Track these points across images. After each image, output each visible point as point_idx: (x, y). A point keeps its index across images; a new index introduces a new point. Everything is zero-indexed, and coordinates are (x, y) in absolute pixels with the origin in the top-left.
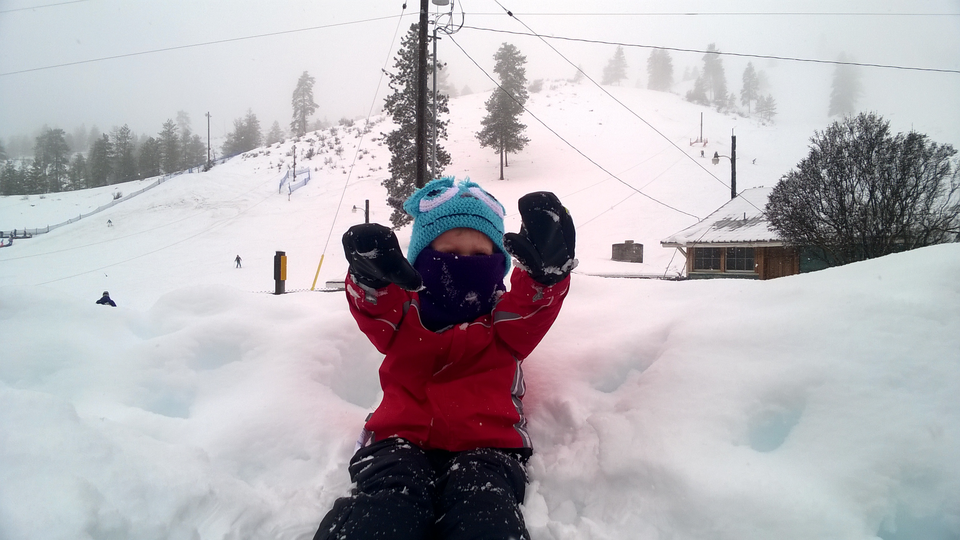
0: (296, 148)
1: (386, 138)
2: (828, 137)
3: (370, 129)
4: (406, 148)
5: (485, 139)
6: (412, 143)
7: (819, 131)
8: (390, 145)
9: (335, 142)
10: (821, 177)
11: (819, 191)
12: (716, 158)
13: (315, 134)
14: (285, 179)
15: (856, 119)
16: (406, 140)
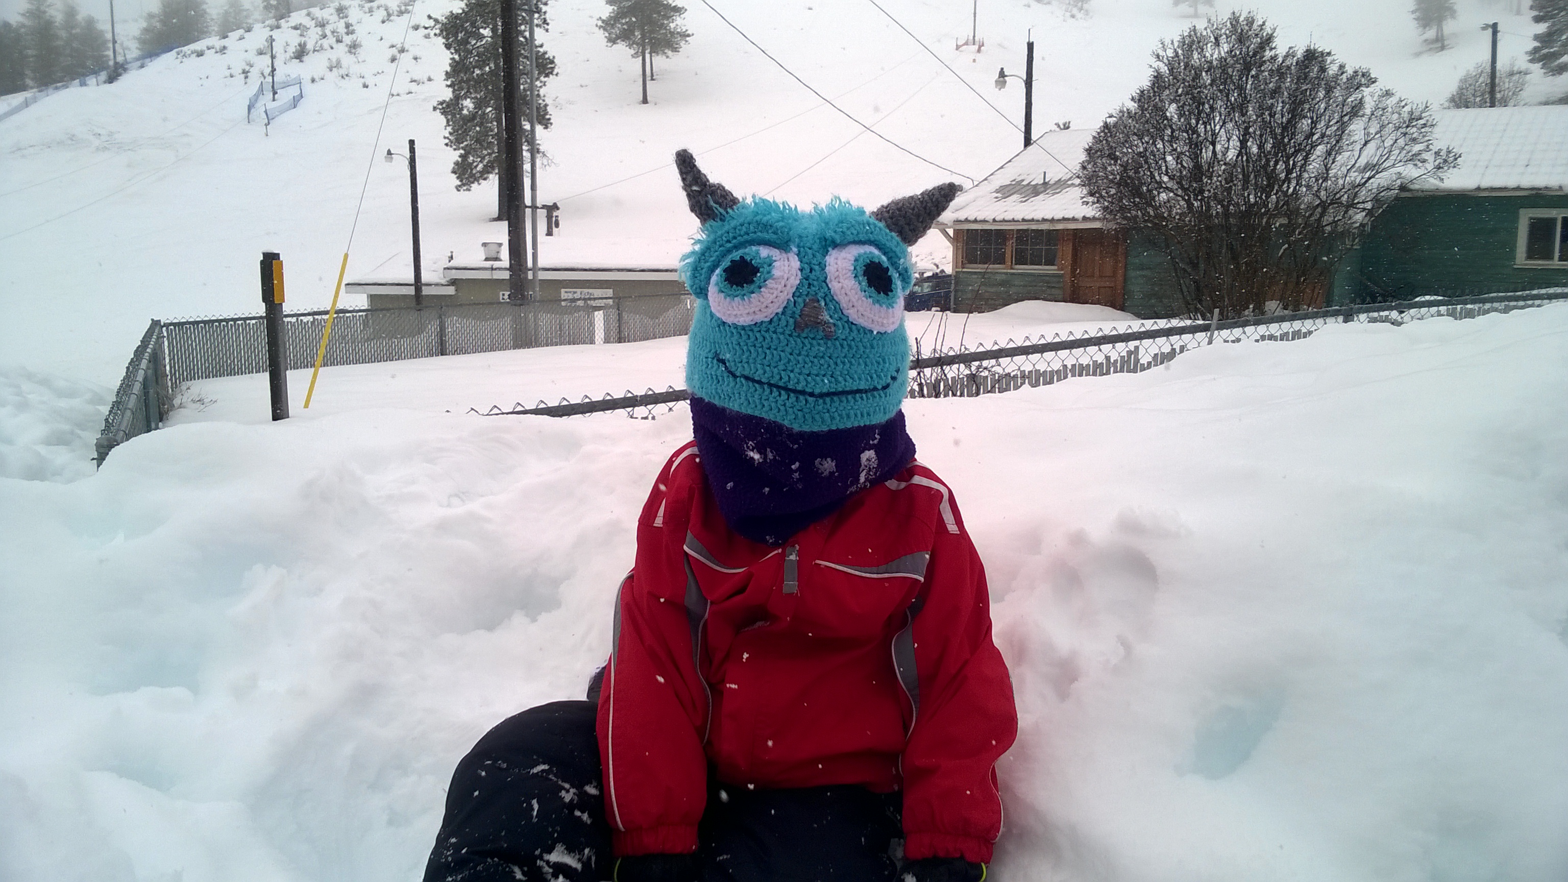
0: (274, 40)
1: (438, 26)
2: (1180, 52)
3: (408, 7)
4: (475, 44)
5: (614, 31)
6: (486, 35)
7: (1167, 42)
8: (447, 38)
9: (346, 30)
10: (1167, 117)
11: (1163, 140)
12: (1002, 79)
13: (308, 14)
14: (256, 97)
15: (1226, 22)
16: (474, 30)
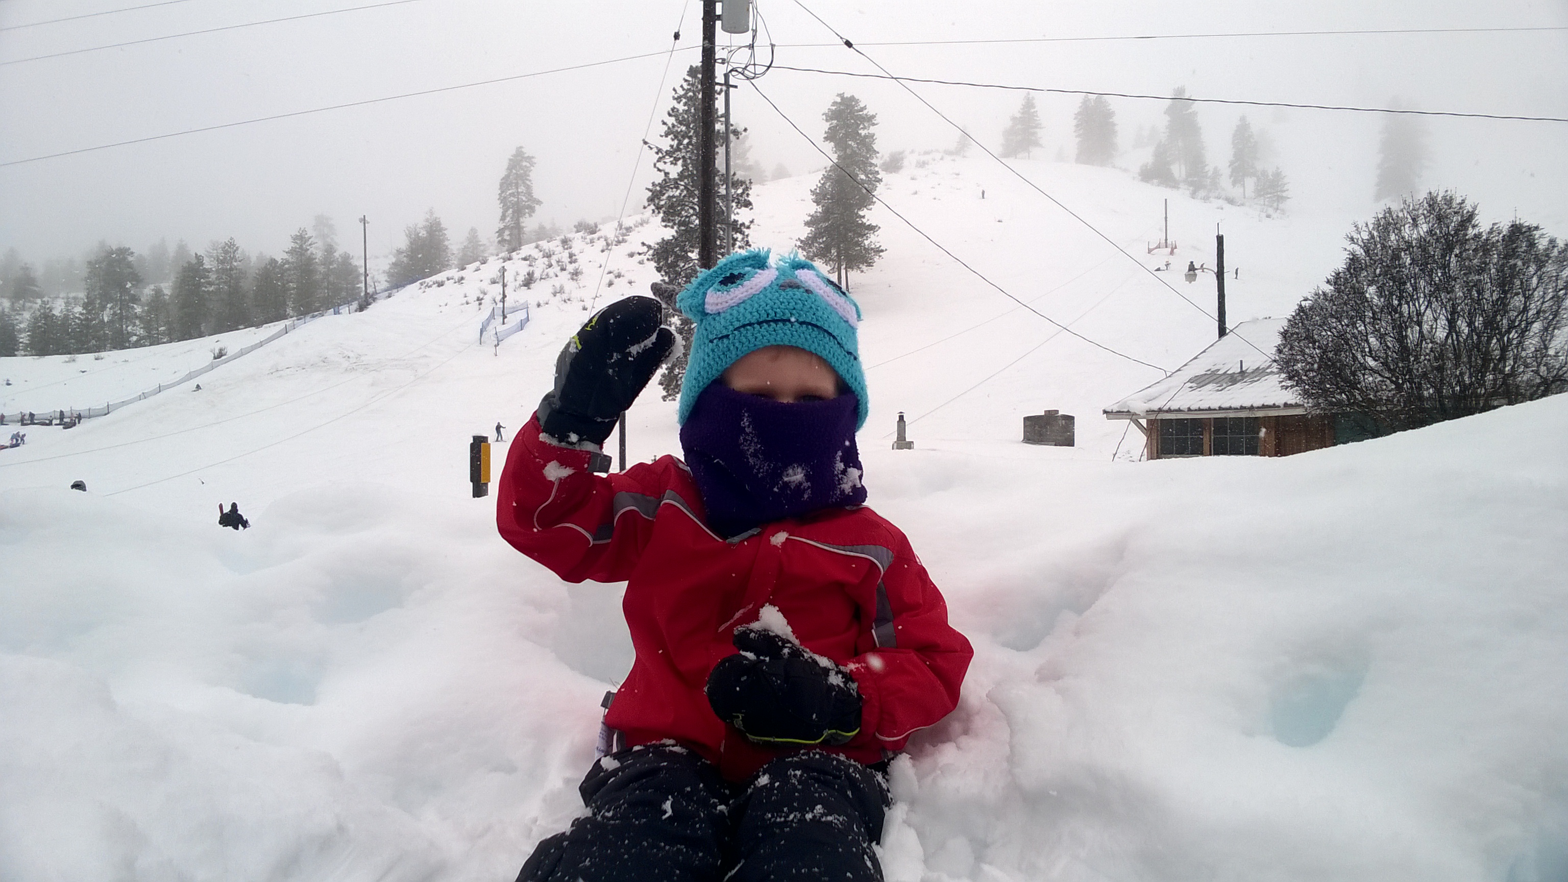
0: (506, 270)
1: (651, 252)
2: (1376, 234)
3: (625, 237)
4: (684, 266)
5: (812, 250)
6: (694, 258)
7: (1361, 224)
8: (658, 262)
9: (569, 260)
10: (1366, 298)
11: (1364, 322)
12: (1192, 272)
13: (537, 247)
14: (488, 321)
15: (1422, 202)
16: (683, 253)
